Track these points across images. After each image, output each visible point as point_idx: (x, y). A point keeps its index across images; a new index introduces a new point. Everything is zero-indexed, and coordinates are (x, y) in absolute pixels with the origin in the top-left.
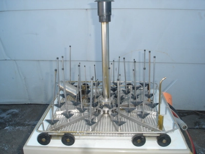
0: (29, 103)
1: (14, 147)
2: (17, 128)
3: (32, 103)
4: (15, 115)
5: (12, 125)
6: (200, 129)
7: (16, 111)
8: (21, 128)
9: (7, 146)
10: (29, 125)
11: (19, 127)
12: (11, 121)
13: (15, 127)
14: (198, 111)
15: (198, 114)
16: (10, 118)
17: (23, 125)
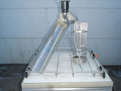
0: (12, 63)
1: (5, 89)
2: (6, 78)
3: (14, 63)
4: (4, 71)
5: (3, 76)
6: (112, 75)
7: (5, 68)
8: (9, 78)
9: (1, 88)
10: (13, 76)
11: (7, 77)
12: (2, 74)
13: (5, 77)
14: (110, 66)
15: (110, 67)
16: (2, 72)
17: (10, 76)
